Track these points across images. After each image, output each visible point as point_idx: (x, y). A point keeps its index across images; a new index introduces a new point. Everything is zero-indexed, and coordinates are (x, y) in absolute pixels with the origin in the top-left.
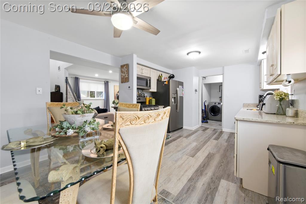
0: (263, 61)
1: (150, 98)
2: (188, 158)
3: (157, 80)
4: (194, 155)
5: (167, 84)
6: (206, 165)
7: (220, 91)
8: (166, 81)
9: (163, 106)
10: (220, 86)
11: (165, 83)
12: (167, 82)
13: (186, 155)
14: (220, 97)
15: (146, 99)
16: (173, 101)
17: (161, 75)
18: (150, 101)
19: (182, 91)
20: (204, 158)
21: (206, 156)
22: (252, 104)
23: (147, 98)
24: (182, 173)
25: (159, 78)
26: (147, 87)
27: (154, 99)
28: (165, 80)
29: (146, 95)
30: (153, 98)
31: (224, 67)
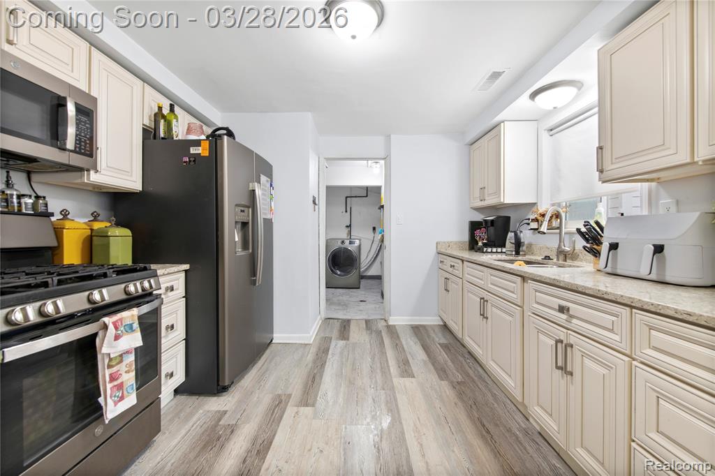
0: (502, 124)
1: (97, 226)
3: (146, 131)
5: (207, 154)
7: (346, 212)
8: (197, 143)
9: (187, 267)
10: (346, 197)
11: (193, 150)
12: (206, 145)
14: (347, 226)
15: (58, 232)
16: (237, 239)
17: (166, 111)
18: (94, 244)
19: (269, 200)
22: (456, 243)
23: (68, 224)
25: (156, 122)
26: (63, 149)
27: (128, 232)
28: (192, 137)
29: (56, 204)
30: (119, 224)
31: (390, 136)
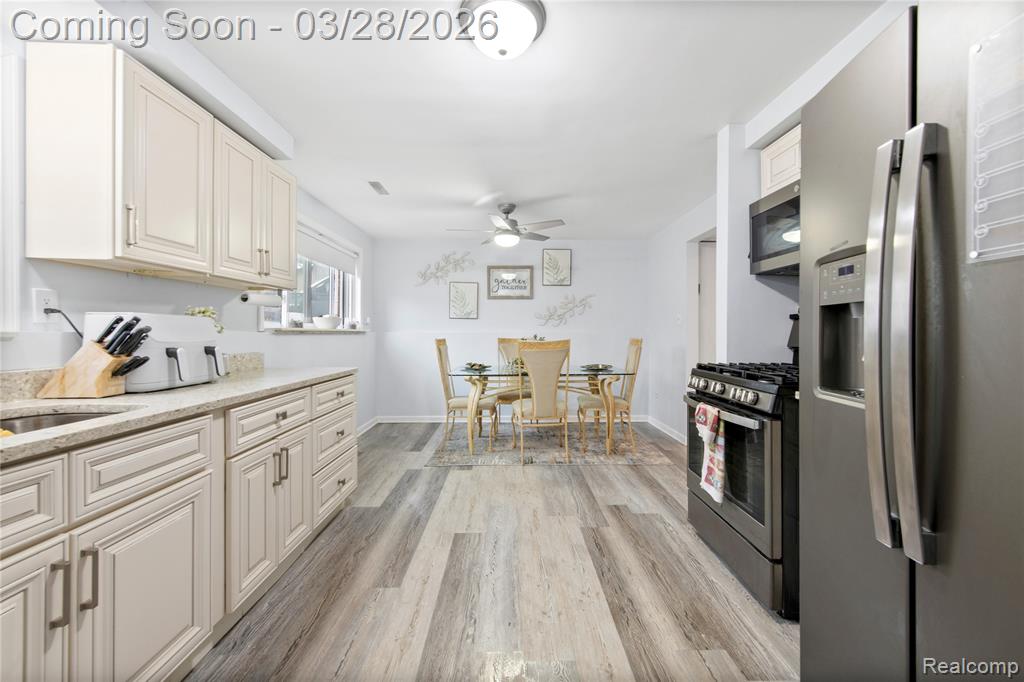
2: (469, 526)
4: (455, 543)
6: (412, 526)
13: (480, 535)
20: (420, 547)
21: (416, 554)
24: (459, 492)
